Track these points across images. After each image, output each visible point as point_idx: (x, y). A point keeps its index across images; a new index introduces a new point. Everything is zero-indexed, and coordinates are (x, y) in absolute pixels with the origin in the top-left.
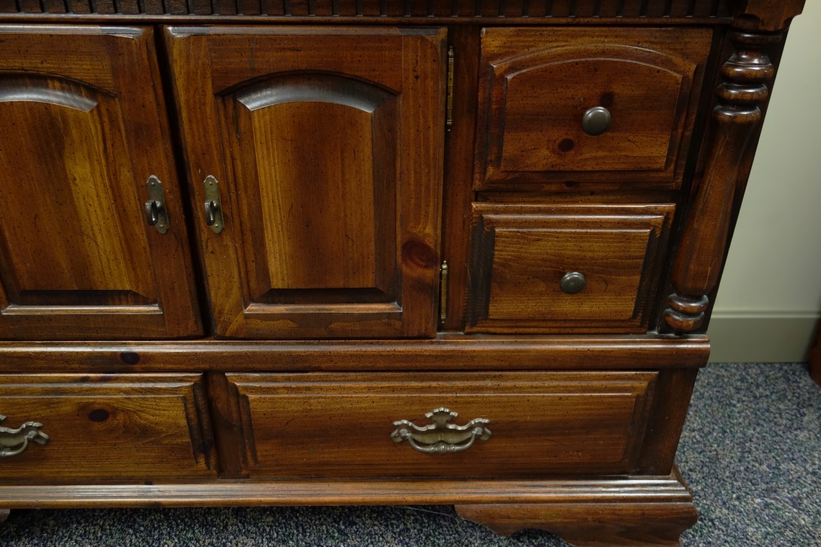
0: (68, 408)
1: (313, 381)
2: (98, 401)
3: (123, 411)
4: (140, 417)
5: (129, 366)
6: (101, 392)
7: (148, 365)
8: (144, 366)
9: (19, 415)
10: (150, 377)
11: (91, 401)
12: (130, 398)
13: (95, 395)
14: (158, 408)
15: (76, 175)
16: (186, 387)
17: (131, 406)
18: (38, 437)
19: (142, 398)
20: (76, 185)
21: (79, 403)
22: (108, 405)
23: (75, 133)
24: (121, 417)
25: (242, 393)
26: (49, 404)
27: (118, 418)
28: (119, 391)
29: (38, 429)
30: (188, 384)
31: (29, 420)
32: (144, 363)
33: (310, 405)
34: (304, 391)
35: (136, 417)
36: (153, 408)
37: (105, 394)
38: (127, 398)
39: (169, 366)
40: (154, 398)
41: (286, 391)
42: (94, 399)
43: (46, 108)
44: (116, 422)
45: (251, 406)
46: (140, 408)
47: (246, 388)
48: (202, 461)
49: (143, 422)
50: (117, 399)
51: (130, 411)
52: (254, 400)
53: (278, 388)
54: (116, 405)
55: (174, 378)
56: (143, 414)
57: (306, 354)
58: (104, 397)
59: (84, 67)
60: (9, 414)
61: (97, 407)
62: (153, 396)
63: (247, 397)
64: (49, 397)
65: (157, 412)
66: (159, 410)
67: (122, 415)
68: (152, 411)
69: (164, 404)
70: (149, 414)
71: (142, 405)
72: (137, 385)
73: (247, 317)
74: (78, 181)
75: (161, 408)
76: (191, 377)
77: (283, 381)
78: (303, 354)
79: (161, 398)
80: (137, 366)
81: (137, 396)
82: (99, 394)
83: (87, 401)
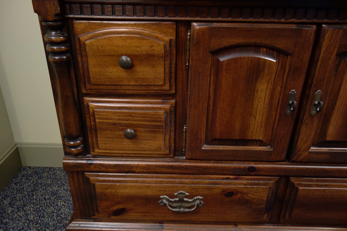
0: (218, 191)
1: (329, 182)
2: (232, 188)
3: (241, 193)
4: (247, 196)
5: (250, 173)
6: (234, 184)
7: (258, 173)
8: (256, 173)
9: (195, 193)
10: (256, 178)
11: (229, 188)
12: (246, 187)
13: (231, 185)
14: (257, 192)
15: (259, 89)
16: (272, 183)
17: (245, 191)
18: (200, 203)
19: (251, 187)
20: (257, 93)
21: (223, 189)
22: (235, 190)
23: (266, 71)
24: (239, 195)
25: (296, 186)
26: (209, 189)
27: (237, 196)
28: (242, 184)
29: (201, 199)
30: (273, 182)
31: (198, 195)
32: (257, 172)
33: (326, 193)
34: (325, 186)
35: (246, 195)
36: (254, 192)
37: (235, 185)
38: (244, 187)
39: (267, 174)
40: (257, 188)
41: (316, 186)
42: (230, 187)
43: (258, 60)
44: (236, 197)
45: (299, 192)
46: (249, 192)
47: (298, 184)
48: (266, 216)
49: (248, 198)
50: (240, 188)
51: (244, 193)
52: (301, 190)
53: (313, 185)
54: (239, 190)
55: (267, 179)
56: (249, 194)
57: (331, 170)
58: (235, 186)
59: (283, 42)
60: (191, 193)
61: (230, 191)
62: (256, 187)
63: (298, 188)
64: (211, 186)
65: (255, 194)
66: (257, 193)
67: (240, 194)
68: (253, 193)
69: (260, 190)
70: (252, 195)
71: (250, 191)
72: (250, 182)
73: (310, 153)
74: (259, 92)
75: (258, 192)
76: (274, 179)
77: (315, 182)
78: (329, 170)
79: (260, 188)
80: (253, 173)
81: (249, 187)
82: (233, 185)
83: (227, 188)
